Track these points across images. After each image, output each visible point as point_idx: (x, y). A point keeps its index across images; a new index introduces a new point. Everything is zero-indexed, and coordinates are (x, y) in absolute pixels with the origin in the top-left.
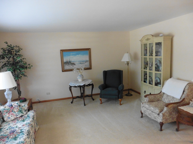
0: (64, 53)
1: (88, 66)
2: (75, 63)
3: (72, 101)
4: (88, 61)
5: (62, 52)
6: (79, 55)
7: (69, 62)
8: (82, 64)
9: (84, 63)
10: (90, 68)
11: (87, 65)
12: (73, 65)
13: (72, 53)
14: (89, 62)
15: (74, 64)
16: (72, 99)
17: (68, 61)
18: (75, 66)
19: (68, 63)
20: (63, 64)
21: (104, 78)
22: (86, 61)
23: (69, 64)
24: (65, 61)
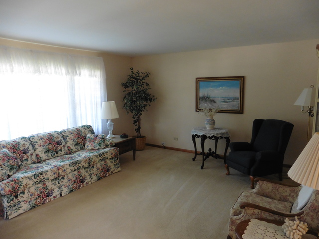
0: (201, 83)
1: (237, 108)
2: (216, 99)
3: (194, 157)
4: (238, 99)
5: (198, 80)
6: (224, 87)
7: (207, 97)
8: (228, 102)
9: (230, 101)
10: (240, 111)
11: (236, 105)
12: (213, 102)
13: (212, 83)
14: (239, 101)
15: (215, 102)
16: (194, 155)
17: (206, 95)
18: (215, 104)
19: (206, 99)
20: (199, 99)
21: (253, 133)
22: (235, 99)
23: (206, 101)
24: (201, 95)
